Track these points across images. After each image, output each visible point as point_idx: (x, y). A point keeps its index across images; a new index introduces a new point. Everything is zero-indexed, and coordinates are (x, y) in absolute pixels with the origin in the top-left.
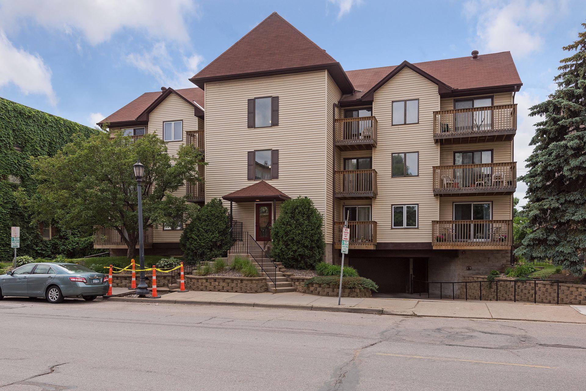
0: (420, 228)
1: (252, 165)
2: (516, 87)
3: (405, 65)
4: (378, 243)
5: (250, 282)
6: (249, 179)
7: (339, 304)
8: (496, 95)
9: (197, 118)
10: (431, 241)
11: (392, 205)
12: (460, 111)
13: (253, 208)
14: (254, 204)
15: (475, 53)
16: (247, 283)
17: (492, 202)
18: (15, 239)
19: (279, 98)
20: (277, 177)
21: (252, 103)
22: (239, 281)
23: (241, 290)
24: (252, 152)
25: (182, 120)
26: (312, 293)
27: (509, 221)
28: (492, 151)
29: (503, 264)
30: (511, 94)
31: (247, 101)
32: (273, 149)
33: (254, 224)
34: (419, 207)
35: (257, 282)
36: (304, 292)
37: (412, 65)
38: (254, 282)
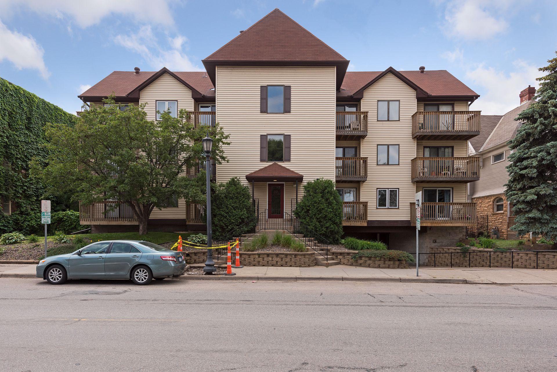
0: (400, 208)
1: (265, 148)
2: (475, 98)
3: (391, 71)
4: (368, 221)
5: (303, 257)
6: (262, 160)
7: (418, 276)
8: (456, 103)
9: (193, 100)
10: (410, 219)
11: (377, 188)
12: (442, 113)
13: (266, 188)
14: (266, 184)
15: (422, 69)
16: (300, 258)
17: (453, 188)
18: (45, 214)
19: (291, 88)
20: (289, 160)
21: (264, 90)
22: (293, 256)
23: (295, 265)
24: (265, 135)
25: (177, 101)
26: (360, 265)
27: (464, 203)
28: (452, 148)
29: (460, 238)
30: (467, 103)
31: (260, 88)
32: (285, 134)
33: (266, 202)
34: (400, 191)
35: (309, 256)
36: (352, 265)
37: (398, 72)
38: (307, 256)
